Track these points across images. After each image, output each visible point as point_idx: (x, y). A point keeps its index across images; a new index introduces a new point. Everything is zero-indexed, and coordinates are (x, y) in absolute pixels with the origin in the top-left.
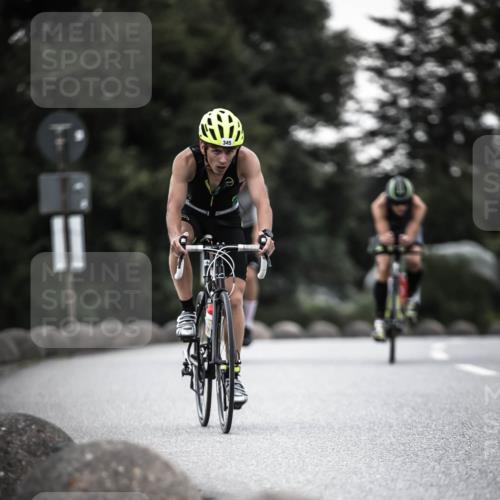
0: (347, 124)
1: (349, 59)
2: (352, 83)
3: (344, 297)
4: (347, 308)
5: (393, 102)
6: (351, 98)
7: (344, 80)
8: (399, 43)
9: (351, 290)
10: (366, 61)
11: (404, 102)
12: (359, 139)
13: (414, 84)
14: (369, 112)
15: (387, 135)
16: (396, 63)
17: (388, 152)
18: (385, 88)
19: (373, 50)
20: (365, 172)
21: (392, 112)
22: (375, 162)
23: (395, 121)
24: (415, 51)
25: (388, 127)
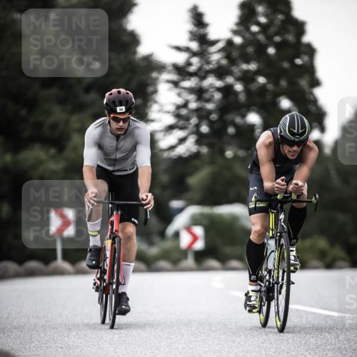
0: (152, 121)
1: (154, 75)
2: (155, 92)
3: (151, 243)
4: (153, 251)
5: (185, 105)
6: (156, 102)
7: (150, 89)
8: (189, 64)
9: (156, 239)
10: (165, 76)
11: (193, 105)
12: (161, 131)
13: (200, 93)
14: (168, 112)
15: (182, 128)
16: (188, 77)
17: (182, 141)
18: (179, 95)
19: (171, 68)
20: (166, 155)
21: (184, 112)
22: (172, 148)
23: (187, 119)
24: (200, 69)
25: (181, 123)
